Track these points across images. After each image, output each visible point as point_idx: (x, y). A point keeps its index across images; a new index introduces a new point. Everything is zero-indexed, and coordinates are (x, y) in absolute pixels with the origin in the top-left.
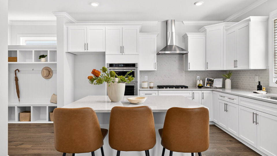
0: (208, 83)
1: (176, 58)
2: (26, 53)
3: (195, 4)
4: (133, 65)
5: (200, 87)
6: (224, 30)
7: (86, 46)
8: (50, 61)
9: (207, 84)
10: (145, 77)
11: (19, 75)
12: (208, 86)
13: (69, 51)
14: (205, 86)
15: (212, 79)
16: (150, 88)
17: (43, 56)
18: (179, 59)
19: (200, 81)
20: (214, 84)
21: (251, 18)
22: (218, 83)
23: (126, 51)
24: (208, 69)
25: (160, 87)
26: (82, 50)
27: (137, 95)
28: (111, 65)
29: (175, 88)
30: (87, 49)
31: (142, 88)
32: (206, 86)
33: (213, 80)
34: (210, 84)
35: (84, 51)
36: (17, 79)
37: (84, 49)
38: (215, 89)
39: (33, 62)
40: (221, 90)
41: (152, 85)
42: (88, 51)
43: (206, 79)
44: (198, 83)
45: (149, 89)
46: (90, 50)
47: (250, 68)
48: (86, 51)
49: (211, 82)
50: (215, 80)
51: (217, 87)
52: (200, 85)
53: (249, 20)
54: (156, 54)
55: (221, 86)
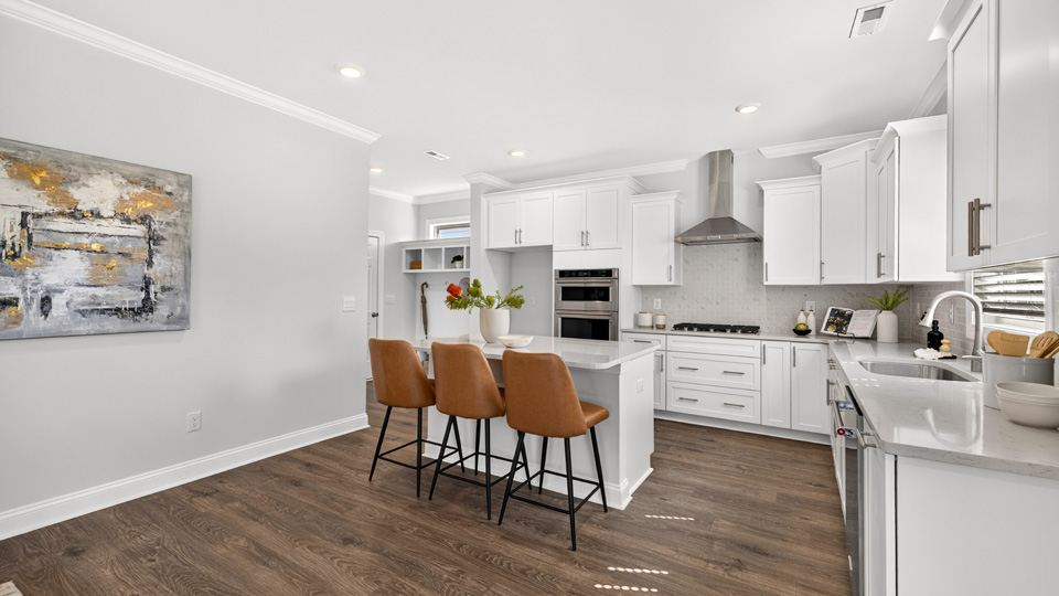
0: (833, 323)
1: (738, 250)
2: (435, 253)
3: (737, 110)
4: (608, 273)
5: (802, 333)
6: (869, 162)
7: (518, 235)
9: (829, 324)
10: (655, 300)
11: (428, 293)
12: (831, 331)
13: (490, 248)
14: (822, 331)
15: (848, 310)
16: (658, 327)
17: (459, 258)
18: (749, 255)
19: (807, 315)
20: (850, 326)
21: (900, 126)
22: (860, 324)
23: (594, 243)
24: (825, 282)
25: (679, 327)
26: (512, 244)
27: (615, 338)
29: (715, 331)
30: (521, 241)
31: (640, 327)
32: (826, 329)
33: (850, 316)
34: (837, 324)
35: (514, 245)
36: (424, 301)
37: (514, 242)
38: (849, 341)
39: (443, 270)
40: (866, 346)
41: (661, 320)
42: (522, 245)
43: (830, 309)
44: (801, 318)
45: (655, 330)
46: (525, 242)
47: (896, 279)
48: (518, 245)
49: (840, 320)
50: (855, 313)
51: (858, 334)
52: (802, 328)
53: (894, 133)
54: (672, 244)
55: (868, 334)
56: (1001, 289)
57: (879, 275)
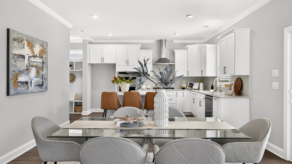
5: (183, 88)
7: (103, 59)
8: (75, 70)
9: (189, 86)
12: (190, 88)
13: (90, 63)
14: (188, 88)
19: (184, 84)
20: (193, 86)
22: (196, 86)
23: (130, 63)
26: (100, 62)
28: (120, 73)
30: (103, 62)
31: (142, 89)
33: (193, 84)
37: (101, 62)
38: (194, 90)
40: (197, 91)
41: (149, 87)
42: (104, 63)
43: (189, 83)
44: (183, 85)
45: (147, 90)
46: (105, 62)
48: (102, 63)
49: (191, 85)
50: (194, 83)
51: (195, 88)
52: (184, 87)
53: (206, 46)
54: (152, 65)
55: (197, 88)
56: (222, 78)
57: (202, 75)
